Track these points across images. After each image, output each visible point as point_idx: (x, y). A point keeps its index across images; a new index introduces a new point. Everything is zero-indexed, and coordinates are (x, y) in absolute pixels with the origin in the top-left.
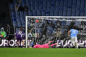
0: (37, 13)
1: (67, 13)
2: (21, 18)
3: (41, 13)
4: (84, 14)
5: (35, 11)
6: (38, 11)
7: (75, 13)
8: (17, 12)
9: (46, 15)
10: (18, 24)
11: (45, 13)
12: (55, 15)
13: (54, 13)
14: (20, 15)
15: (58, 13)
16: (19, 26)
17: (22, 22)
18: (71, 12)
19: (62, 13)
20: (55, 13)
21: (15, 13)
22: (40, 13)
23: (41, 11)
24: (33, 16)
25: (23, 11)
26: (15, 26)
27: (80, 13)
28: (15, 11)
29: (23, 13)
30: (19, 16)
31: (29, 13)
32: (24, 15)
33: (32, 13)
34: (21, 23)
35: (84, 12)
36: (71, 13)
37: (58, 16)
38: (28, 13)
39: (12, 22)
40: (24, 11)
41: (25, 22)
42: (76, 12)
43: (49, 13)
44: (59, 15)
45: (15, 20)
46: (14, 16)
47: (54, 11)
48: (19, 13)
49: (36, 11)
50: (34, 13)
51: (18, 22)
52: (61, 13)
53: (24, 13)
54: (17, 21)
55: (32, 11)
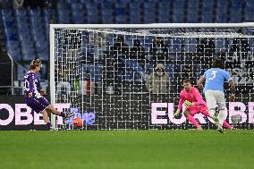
0: (85, 15)
1: (186, 13)
2: (34, 32)
3: (100, 14)
4: (243, 13)
5: (81, 7)
6: (88, 6)
7: (214, 13)
8: (20, 9)
9: (118, 19)
10: (25, 51)
11: (114, 14)
12: (146, 19)
13: (142, 14)
14: (29, 21)
15: (157, 13)
16: (26, 58)
17: (38, 45)
18: (201, 7)
19: (171, 13)
20: (146, 12)
21: (13, 15)
22: (97, 11)
23: (99, 8)
24: (72, 22)
25: (38, 8)
26: (14, 58)
27: (228, 13)
28: (12, 8)
29: (39, 14)
30: (27, 25)
31: (60, 13)
32: (43, 21)
33: (70, 15)
34: (34, 46)
35: (244, 6)
36: (200, 13)
37: (157, 21)
38: (57, 15)
39: (5, 46)
40: (43, 6)
42: (215, 6)
43: (128, 14)
44: (160, 17)
45: (14, 38)
46: (12, 24)
47: (142, 7)
48: (28, 15)
49: (84, 8)
50: (75, 14)
51: (23, 44)
52: (168, 13)
53: (42, 15)
54: (20, 43)
55: (69, 7)
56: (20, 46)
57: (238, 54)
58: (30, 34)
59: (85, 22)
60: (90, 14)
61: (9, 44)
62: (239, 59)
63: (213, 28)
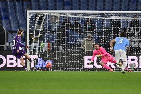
0: (47, 5)
1: (104, 5)
2: (18, 14)
3: (56, 5)
4: (137, 5)
5: (45, 1)
7: (121, 5)
8: (10, 2)
9: (66, 8)
10: (12, 25)
11: (64, 5)
12: (82, 8)
13: (80, 5)
14: (15, 8)
15: (88, 5)
16: (13, 29)
17: (20, 22)
18: (113, 1)
19: (96, 5)
20: (82, 4)
21: (6, 4)
23: (55, 1)
24: (39, 9)
25: (21, 1)
26: (7, 29)
27: (129, 5)
28: (5, 0)
29: (21, 4)
30: (13, 11)
31: (33, 4)
32: (23, 9)
33: (39, 5)
34: (18, 23)
35: (137, 1)
36: (113, 5)
37: (88, 9)
38: (31, 5)
39: (1, 22)
41: (25, 22)
42: (121, 1)
43: (71, 5)
44: (89, 7)
45: (7, 18)
46: (5, 10)
47: (79, 1)
48: (15, 5)
49: (47, 1)
50: (41, 4)
51: (12, 21)
52: (94, 5)
53: (23, 5)
54: (10, 20)
55: (38, 1)
56: (10, 23)
57: (134, 29)
58: (16, 16)
59: (47, 9)
60: (50, 4)
61: (3, 21)
62: (134, 31)
63: (120, 14)
